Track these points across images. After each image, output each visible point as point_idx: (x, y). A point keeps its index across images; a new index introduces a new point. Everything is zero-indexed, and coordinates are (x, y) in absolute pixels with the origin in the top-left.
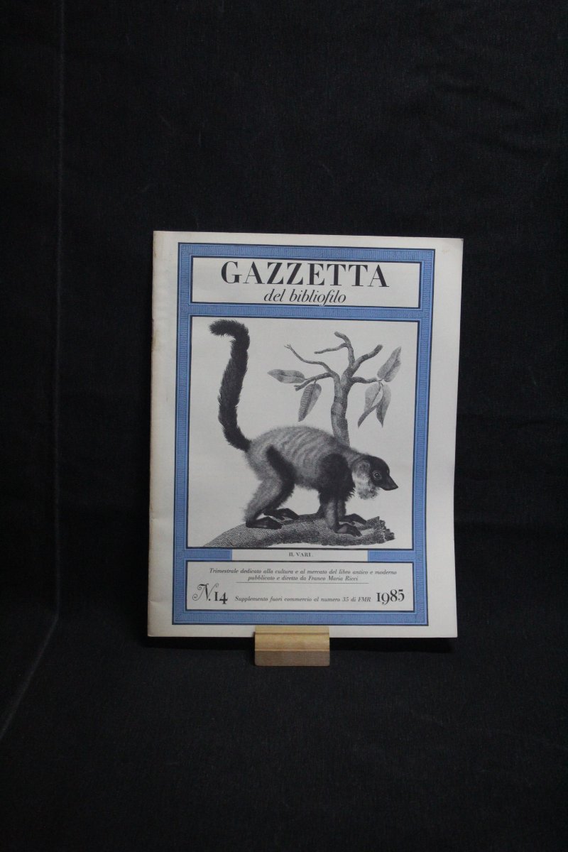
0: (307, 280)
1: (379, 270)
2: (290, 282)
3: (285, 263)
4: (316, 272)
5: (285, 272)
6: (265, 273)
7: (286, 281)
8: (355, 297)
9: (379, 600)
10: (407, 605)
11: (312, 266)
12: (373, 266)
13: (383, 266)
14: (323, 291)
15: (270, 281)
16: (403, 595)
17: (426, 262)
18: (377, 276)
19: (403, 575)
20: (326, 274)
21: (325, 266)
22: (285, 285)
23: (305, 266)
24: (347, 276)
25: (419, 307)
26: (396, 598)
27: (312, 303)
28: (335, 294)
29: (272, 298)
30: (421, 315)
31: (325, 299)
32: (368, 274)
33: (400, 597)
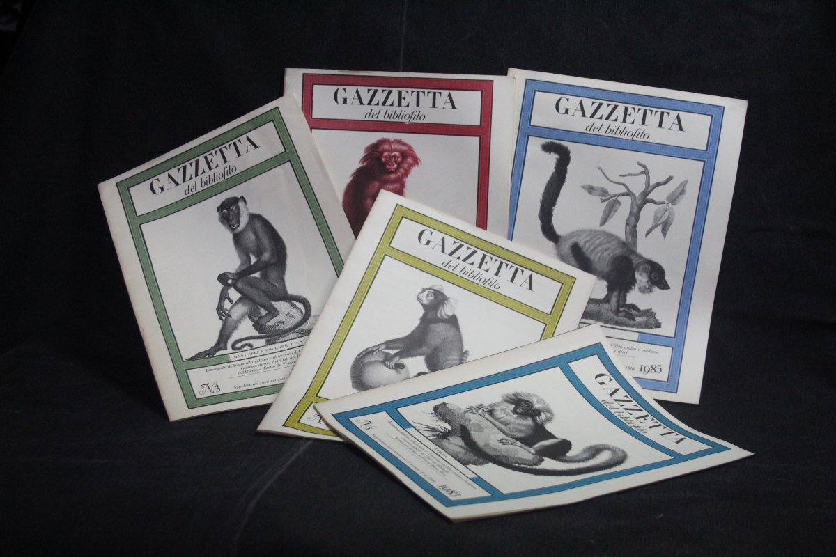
0: (621, 119)
1: (678, 117)
2: (607, 118)
3: (605, 103)
4: (628, 113)
5: (604, 111)
6: (589, 109)
7: (604, 117)
8: (656, 136)
9: (641, 370)
10: (663, 376)
11: (626, 109)
12: (674, 114)
13: (682, 114)
14: (632, 128)
15: (592, 116)
16: (661, 370)
17: (717, 116)
18: (676, 122)
19: (663, 355)
20: (637, 116)
21: (637, 110)
22: (603, 120)
23: (621, 107)
24: (653, 119)
25: (706, 150)
26: (655, 371)
27: (623, 137)
28: (641, 132)
29: (592, 129)
30: (707, 157)
31: (633, 135)
32: (670, 119)
33: (659, 370)
